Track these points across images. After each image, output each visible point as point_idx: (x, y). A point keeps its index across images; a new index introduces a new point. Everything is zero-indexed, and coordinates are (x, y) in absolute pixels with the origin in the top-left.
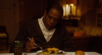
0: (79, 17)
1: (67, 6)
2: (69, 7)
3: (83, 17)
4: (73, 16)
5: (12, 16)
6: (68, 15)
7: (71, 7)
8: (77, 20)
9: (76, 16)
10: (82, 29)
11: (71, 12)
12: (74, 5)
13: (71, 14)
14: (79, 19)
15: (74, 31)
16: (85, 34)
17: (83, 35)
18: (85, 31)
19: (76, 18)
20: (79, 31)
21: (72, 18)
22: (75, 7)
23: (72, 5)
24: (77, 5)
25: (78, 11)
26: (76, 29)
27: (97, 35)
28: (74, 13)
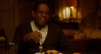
0: (79, 20)
1: (67, 9)
2: (70, 10)
3: (83, 20)
4: (73, 19)
5: (12, 19)
6: (69, 18)
7: (71, 9)
8: (77, 23)
9: (77, 19)
10: (82, 32)
11: (71, 15)
12: (75, 7)
13: (71, 17)
14: (79, 22)
15: (75, 34)
16: (86, 36)
17: (83, 37)
18: (86, 34)
19: (76, 21)
20: (79, 34)
21: (72, 21)
22: (75, 10)
23: (72, 8)
24: (77, 8)
25: (79, 14)
26: (76, 32)
27: (98, 38)
28: (74, 16)
